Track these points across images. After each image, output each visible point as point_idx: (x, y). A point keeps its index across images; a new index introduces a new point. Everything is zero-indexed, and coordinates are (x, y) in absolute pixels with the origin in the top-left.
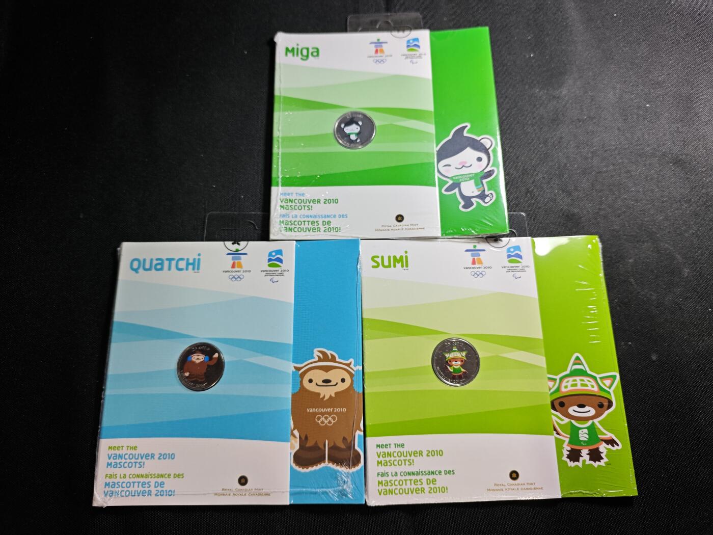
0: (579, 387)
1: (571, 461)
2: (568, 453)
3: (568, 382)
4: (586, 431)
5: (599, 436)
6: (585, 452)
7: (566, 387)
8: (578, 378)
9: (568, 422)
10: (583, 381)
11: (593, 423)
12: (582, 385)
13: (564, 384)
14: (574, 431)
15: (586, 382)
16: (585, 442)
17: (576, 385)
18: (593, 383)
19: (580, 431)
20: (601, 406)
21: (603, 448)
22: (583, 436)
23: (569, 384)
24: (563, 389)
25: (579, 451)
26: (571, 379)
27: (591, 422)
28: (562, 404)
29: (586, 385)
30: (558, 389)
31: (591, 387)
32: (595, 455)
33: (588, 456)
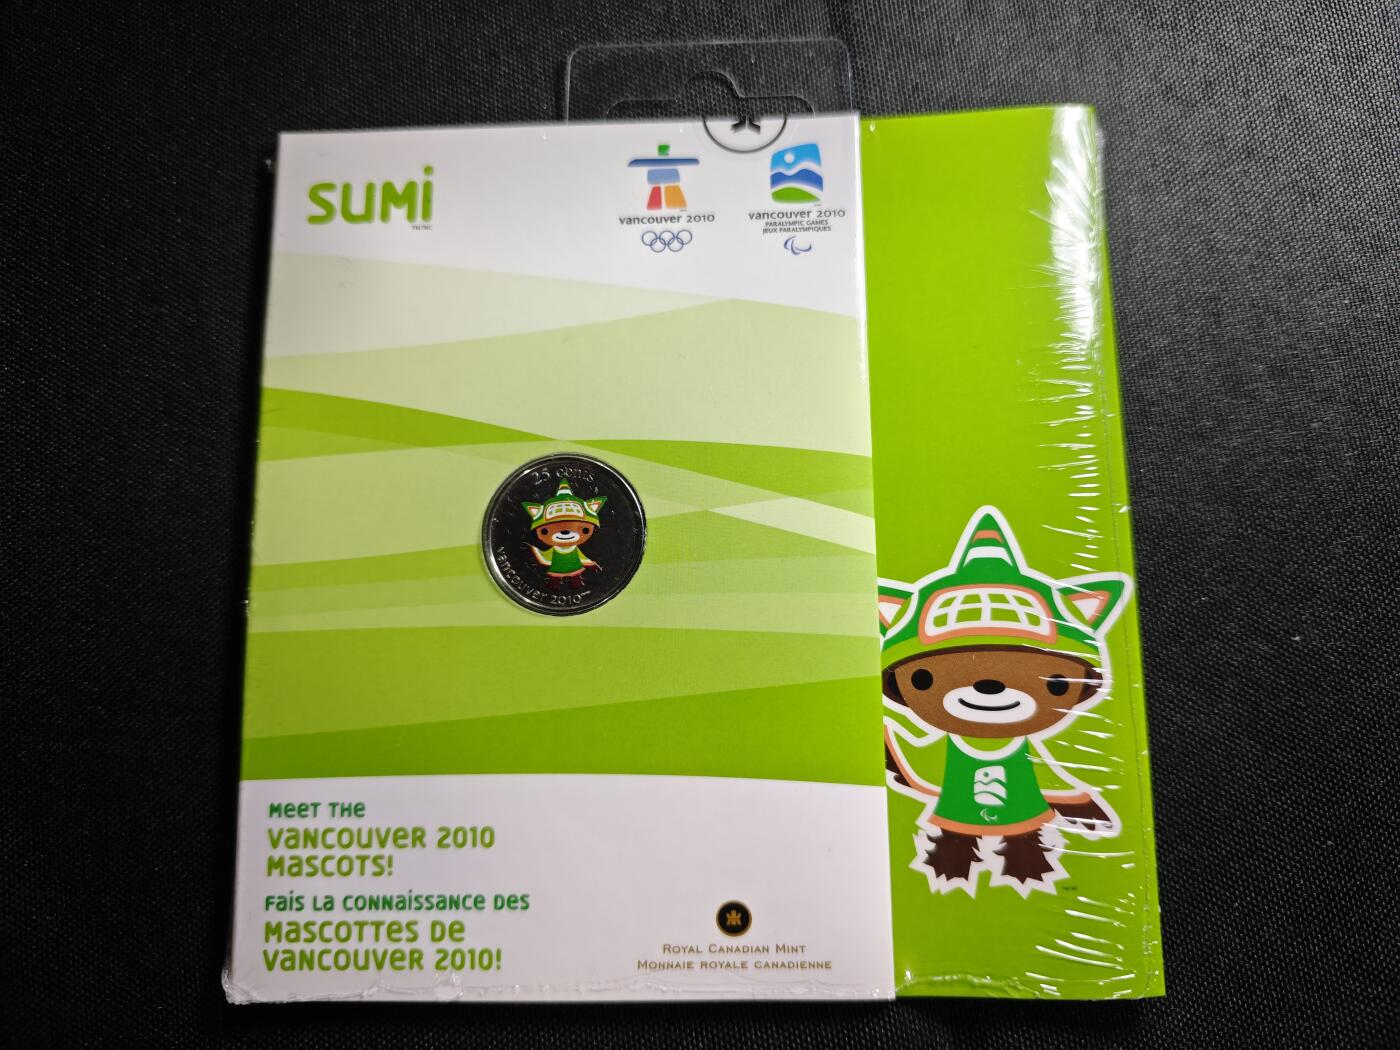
0: (986, 621)
1: (938, 874)
2: (932, 846)
3: (948, 603)
4: (999, 772)
5: (1044, 792)
6: (990, 846)
7: (941, 621)
8: (984, 592)
9: (942, 739)
10: (1002, 599)
11: (1026, 748)
12: (997, 614)
13: (935, 610)
14: (959, 772)
15: (1014, 606)
16: (992, 810)
17: (976, 614)
18: (1038, 609)
19: (979, 774)
20: (1058, 688)
21: (1054, 833)
22: (989, 789)
23: (952, 611)
24: (931, 629)
25: (970, 842)
26: (960, 594)
27: (1016, 743)
28: (922, 680)
29: (1012, 616)
30: (914, 628)
31: (1029, 620)
32: (1025, 858)
33: (1001, 860)
